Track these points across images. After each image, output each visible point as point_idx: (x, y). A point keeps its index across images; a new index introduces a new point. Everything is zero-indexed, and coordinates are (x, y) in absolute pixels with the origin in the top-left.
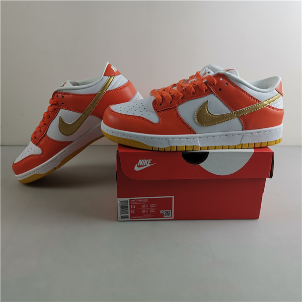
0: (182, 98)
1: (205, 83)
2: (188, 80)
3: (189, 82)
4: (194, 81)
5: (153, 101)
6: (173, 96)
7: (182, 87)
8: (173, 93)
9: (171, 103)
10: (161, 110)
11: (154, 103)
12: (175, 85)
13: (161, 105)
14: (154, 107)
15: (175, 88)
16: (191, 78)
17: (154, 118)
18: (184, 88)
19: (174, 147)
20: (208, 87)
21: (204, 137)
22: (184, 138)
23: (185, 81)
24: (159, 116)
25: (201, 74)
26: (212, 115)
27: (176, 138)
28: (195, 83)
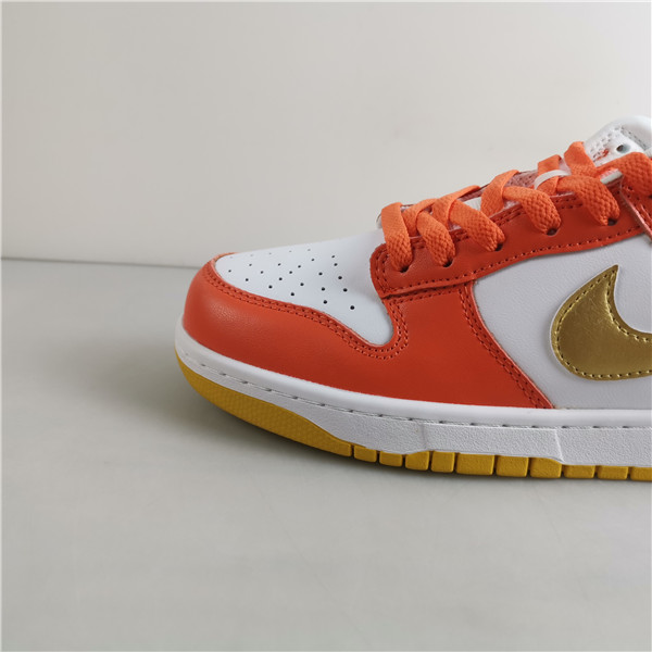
0: (499, 246)
1: (613, 187)
2: (533, 176)
3: (538, 181)
4: (560, 179)
5: (373, 250)
6: (457, 237)
7: (505, 200)
8: (461, 222)
9: (448, 264)
10: (405, 290)
11: (380, 258)
12: (474, 192)
13: (404, 269)
14: (375, 277)
15: (474, 204)
16: (548, 165)
17: (371, 323)
18: (510, 205)
19: (445, 456)
20: (624, 208)
21: (582, 425)
22: (491, 422)
23: (521, 179)
24: (395, 318)
25: (588, 151)
26: (631, 331)
27: (459, 420)
28: (564, 185)
